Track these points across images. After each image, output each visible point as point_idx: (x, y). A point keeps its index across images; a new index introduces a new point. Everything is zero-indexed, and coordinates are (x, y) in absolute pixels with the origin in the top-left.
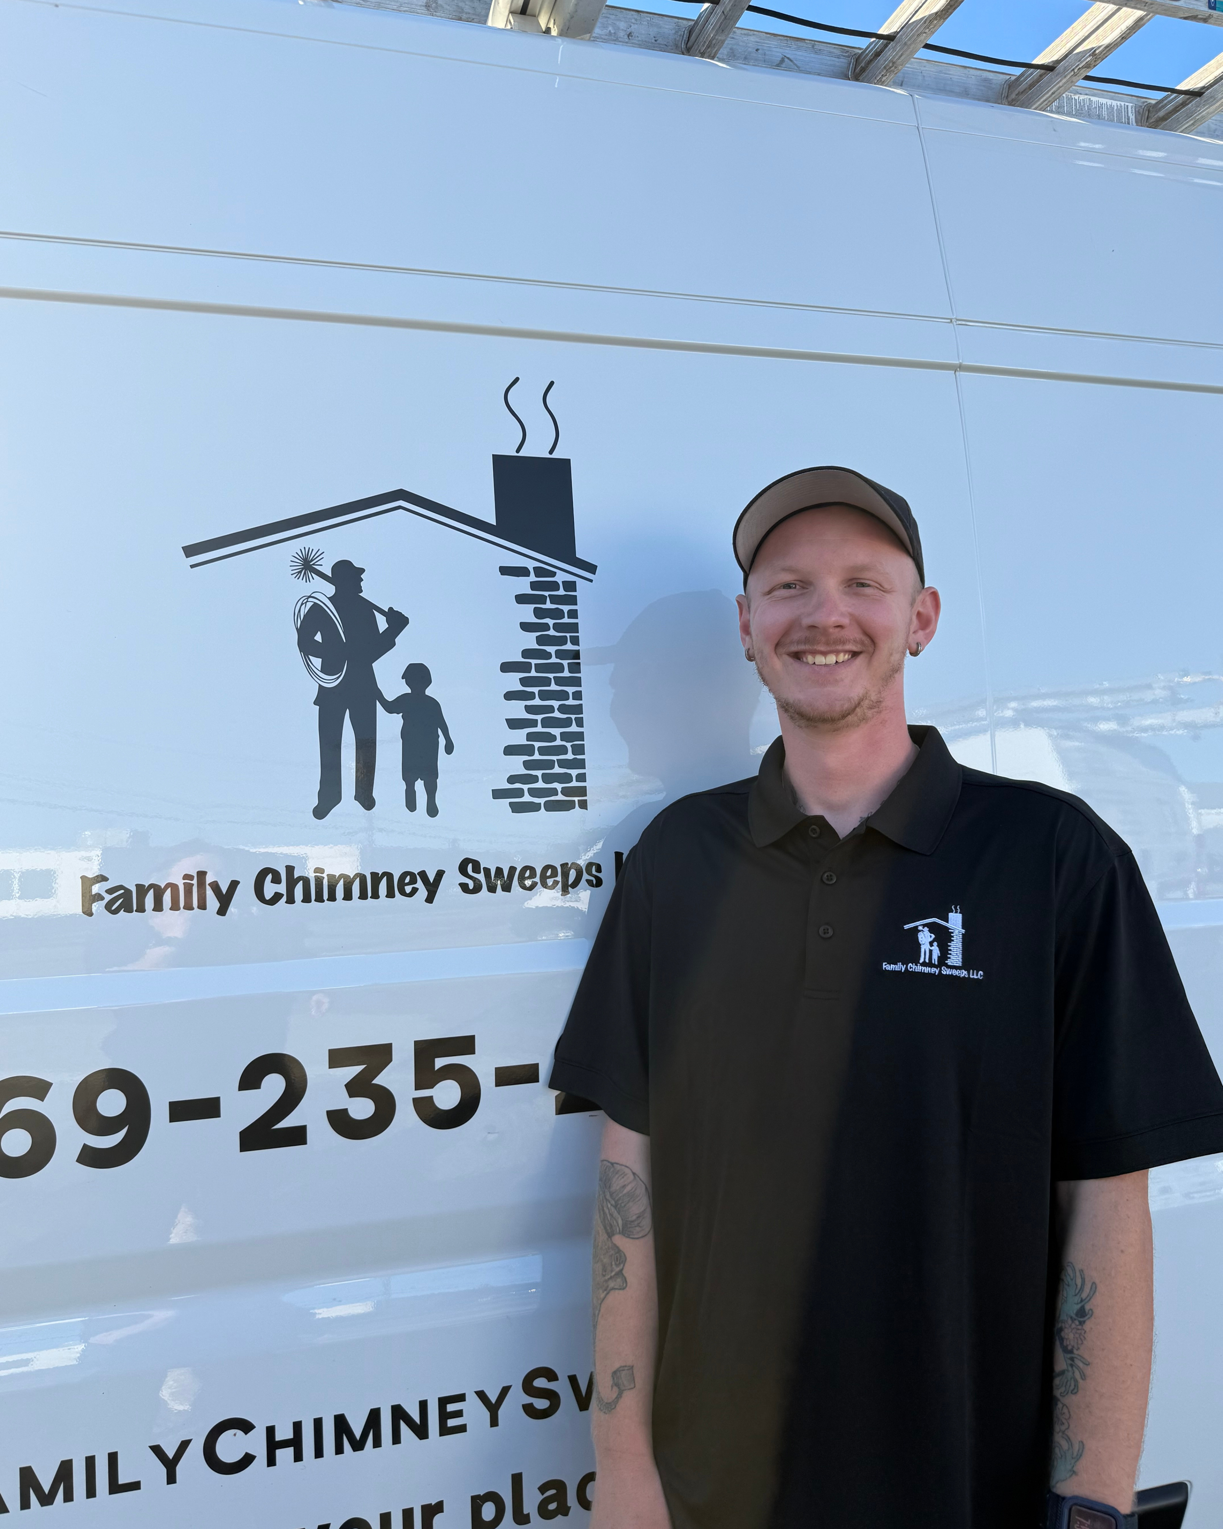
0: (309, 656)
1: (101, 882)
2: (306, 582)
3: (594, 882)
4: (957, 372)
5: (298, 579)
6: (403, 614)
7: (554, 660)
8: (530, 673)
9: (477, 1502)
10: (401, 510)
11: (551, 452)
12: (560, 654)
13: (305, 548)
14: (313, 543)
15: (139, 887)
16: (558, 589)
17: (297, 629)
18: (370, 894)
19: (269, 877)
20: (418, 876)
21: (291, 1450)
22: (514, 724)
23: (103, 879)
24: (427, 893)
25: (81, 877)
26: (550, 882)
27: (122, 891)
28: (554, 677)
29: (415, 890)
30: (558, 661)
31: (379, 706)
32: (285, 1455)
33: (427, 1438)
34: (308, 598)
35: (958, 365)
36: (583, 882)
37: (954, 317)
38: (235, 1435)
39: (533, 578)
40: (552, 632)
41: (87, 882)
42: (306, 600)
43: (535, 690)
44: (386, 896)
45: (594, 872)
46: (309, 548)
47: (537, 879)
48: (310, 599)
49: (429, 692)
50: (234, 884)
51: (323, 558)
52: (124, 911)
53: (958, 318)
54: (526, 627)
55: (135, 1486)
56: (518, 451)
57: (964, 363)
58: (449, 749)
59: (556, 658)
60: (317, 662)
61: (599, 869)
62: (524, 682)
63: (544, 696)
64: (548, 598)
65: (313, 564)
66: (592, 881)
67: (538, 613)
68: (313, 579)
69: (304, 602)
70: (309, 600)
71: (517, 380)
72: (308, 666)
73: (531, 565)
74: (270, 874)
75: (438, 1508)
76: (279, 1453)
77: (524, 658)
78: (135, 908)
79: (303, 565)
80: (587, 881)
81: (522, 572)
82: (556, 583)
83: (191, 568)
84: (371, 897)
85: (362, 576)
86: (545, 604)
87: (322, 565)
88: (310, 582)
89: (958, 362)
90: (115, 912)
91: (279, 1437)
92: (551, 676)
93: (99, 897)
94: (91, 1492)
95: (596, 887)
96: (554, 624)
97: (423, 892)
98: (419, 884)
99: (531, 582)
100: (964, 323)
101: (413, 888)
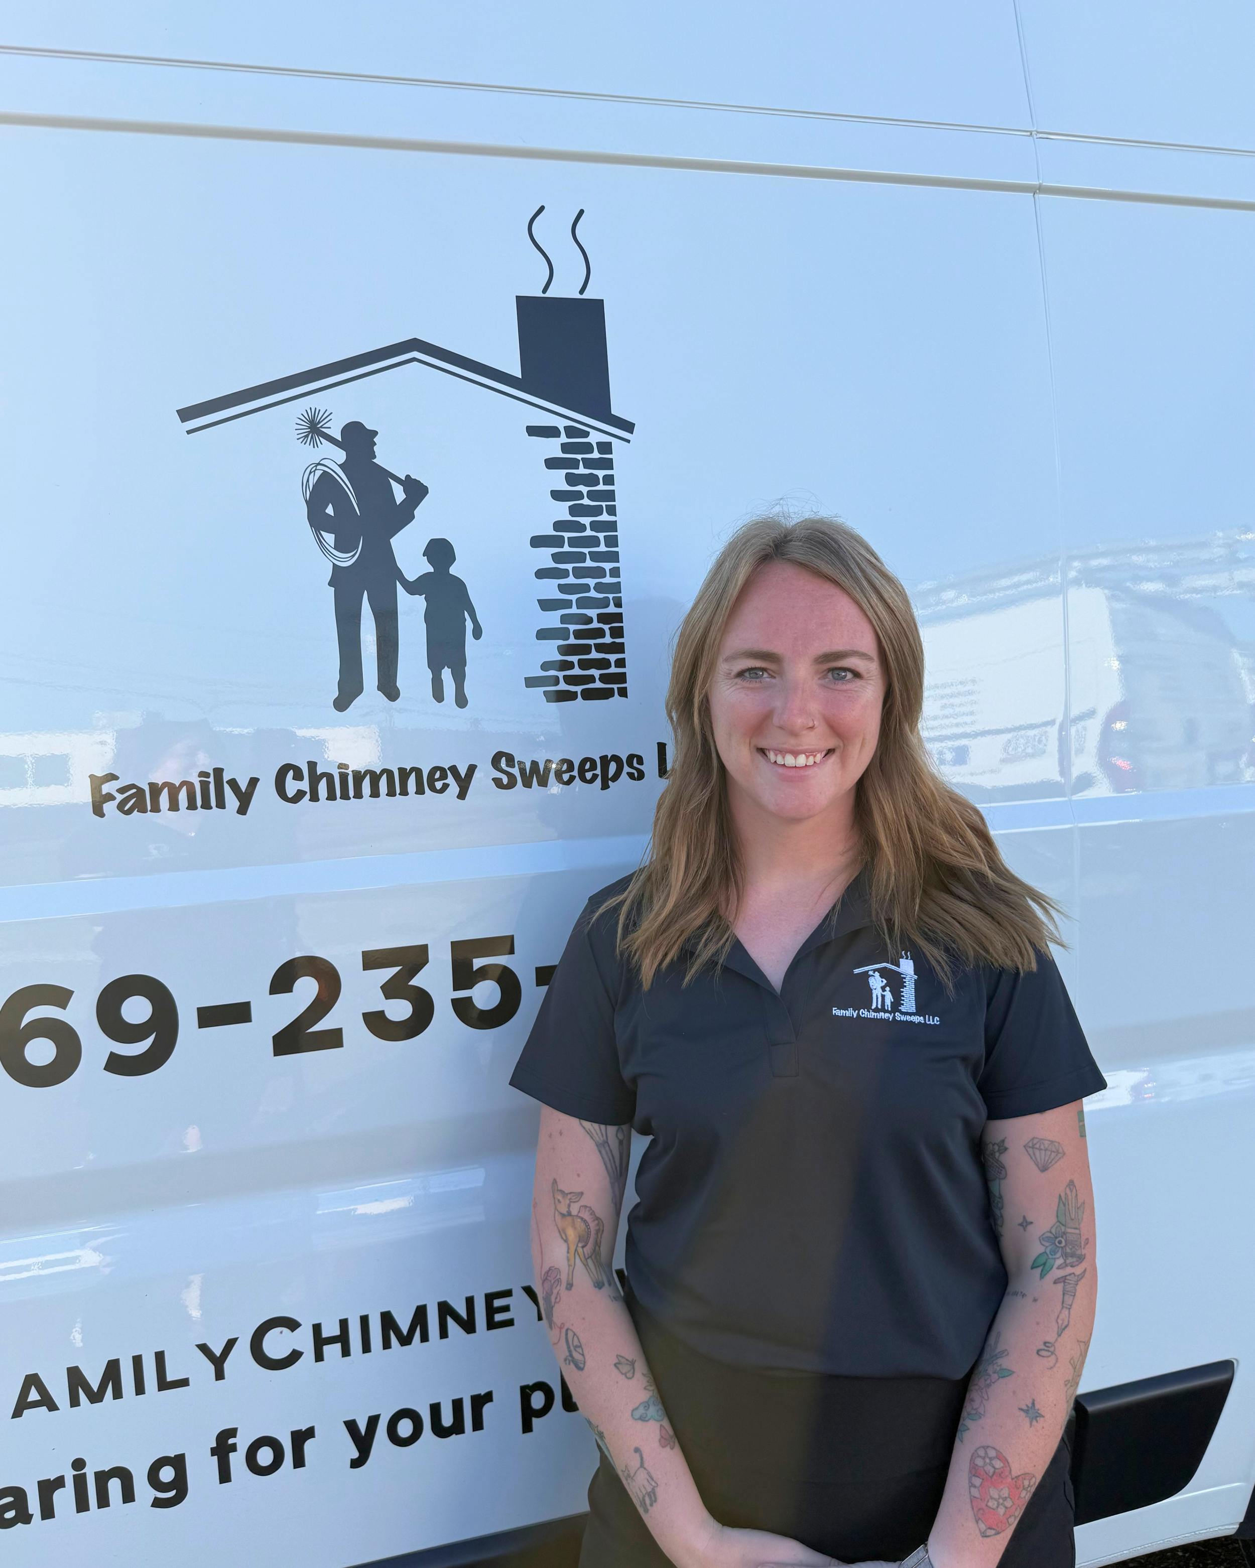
0: (321, 532)
1: (111, 780)
2: (314, 447)
3: (636, 775)
4: (1036, 195)
5: (305, 444)
6: (422, 482)
7: (589, 532)
8: (563, 547)
9: (526, 1392)
10: (415, 362)
11: (582, 291)
12: (595, 526)
13: (311, 408)
14: (318, 402)
15: (152, 785)
16: (592, 452)
17: (306, 501)
18: (398, 791)
19: (291, 774)
20: (448, 772)
21: (338, 1346)
22: (547, 605)
23: (113, 777)
24: (459, 789)
25: (89, 776)
26: (589, 775)
27: (134, 791)
28: (589, 552)
29: (445, 787)
30: (594, 533)
31: (399, 586)
32: (332, 1351)
33: (475, 1332)
34: (316, 466)
35: (1038, 187)
36: (624, 776)
37: (1035, 129)
38: (281, 1332)
39: (564, 439)
40: (586, 501)
41: (97, 782)
42: (315, 468)
43: (569, 567)
44: (416, 793)
45: (635, 764)
46: (316, 408)
47: (575, 773)
48: (319, 467)
49: (453, 570)
50: (254, 782)
51: (331, 419)
52: (138, 811)
53: (1039, 130)
54: (557, 495)
55: (183, 1383)
56: (544, 291)
57: (1044, 184)
58: (477, 633)
59: (591, 530)
60: (330, 538)
61: (640, 760)
62: (556, 558)
63: (578, 574)
64: (581, 462)
65: (321, 427)
66: (634, 773)
67: (571, 479)
68: (321, 443)
69: (312, 471)
70: (317, 468)
71: (542, 208)
72: (320, 542)
73: (561, 424)
74: (292, 771)
75: (488, 1397)
76: (327, 1349)
77: (557, 531)
78: (149, 808)
79: (309, 427)
80: (628, 774)
81: (550, 432)
82: (590, 444)
83: (188, 434)
84: (399, 794)
85: (374, 440)
86: (578, 469)
87: (330, 428)
88: (318, 447)
89: (1037, 183)
90: (128, 812)
91: (326, 1334)
92: (586, 550)
93: (110, 797)
94: (140, 1389)
95: (638, 780)
96: (589, 492)
97: (454, 788)
98: (450, 780)
99: (561, 444)
100: (1045, 136)
101: (444, 783)
